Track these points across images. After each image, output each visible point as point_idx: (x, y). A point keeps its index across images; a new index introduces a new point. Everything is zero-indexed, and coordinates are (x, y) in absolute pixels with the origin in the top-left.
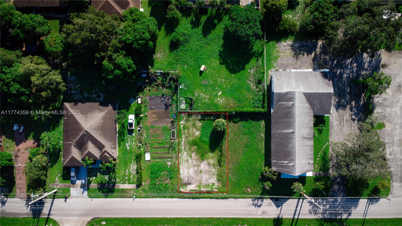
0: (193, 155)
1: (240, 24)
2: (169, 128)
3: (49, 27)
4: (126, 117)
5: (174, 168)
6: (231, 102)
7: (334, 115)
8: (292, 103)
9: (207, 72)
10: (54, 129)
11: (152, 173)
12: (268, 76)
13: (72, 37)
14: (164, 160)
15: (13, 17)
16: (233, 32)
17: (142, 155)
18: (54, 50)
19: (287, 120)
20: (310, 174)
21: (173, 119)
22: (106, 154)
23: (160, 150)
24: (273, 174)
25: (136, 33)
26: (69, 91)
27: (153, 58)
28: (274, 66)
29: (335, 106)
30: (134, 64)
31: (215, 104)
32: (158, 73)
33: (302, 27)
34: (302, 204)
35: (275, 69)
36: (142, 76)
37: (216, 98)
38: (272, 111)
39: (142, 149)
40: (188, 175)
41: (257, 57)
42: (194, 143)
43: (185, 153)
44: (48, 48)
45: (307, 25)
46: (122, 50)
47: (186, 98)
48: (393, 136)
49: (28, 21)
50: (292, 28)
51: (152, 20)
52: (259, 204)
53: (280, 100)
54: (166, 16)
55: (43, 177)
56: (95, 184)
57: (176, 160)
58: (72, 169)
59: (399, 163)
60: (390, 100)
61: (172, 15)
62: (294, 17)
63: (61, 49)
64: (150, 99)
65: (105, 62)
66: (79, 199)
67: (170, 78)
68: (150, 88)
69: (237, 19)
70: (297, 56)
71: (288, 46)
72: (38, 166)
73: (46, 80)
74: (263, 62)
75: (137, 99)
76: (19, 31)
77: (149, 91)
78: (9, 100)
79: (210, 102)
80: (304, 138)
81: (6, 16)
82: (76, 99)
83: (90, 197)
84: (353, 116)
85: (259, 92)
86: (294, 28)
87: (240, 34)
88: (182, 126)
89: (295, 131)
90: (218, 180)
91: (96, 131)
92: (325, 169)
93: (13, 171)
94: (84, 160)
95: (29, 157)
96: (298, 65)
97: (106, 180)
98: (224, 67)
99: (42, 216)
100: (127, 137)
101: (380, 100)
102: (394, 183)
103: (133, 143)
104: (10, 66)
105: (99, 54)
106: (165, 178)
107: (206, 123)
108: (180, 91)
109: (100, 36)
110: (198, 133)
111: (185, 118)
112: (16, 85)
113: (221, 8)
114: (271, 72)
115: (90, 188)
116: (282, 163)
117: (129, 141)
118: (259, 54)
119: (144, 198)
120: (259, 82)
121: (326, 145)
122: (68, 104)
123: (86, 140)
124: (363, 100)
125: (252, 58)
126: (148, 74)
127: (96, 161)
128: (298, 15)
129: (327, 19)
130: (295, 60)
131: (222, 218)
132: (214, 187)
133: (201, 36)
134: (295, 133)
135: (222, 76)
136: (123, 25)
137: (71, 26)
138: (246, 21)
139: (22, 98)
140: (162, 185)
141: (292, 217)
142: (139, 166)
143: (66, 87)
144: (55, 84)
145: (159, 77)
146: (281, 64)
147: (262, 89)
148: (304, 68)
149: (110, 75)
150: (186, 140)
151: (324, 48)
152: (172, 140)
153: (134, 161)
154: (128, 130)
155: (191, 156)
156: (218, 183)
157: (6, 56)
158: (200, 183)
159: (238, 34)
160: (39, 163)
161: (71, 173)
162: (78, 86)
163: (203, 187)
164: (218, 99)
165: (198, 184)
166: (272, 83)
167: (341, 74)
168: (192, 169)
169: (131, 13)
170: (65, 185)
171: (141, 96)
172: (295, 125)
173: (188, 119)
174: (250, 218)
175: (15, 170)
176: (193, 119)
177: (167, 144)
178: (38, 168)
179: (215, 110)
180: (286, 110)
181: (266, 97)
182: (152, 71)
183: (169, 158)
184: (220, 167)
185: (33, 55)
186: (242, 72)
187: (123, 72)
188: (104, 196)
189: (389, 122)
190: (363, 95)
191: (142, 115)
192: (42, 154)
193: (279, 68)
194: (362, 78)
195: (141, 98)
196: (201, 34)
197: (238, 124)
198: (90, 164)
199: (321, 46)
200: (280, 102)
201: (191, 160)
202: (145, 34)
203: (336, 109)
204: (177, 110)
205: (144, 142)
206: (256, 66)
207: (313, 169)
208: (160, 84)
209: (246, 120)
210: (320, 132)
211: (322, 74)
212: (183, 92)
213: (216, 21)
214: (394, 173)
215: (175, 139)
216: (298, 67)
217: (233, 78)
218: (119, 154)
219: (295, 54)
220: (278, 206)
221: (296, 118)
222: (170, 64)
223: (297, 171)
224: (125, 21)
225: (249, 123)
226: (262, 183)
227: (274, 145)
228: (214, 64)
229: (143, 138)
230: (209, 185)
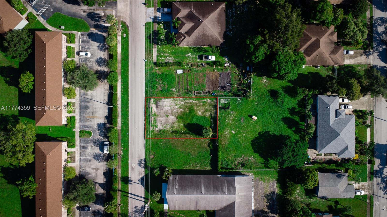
0: (181, 110)
1: (292, 149)
2: (204, 89)
4: (214, 54)
5: (170, 94)
6: (226, 142)
8: (226, 192)
9: (251, 121)
11: (166, 75)
12: (248, 172)
13: (281, 12)
14: (177, 85)
16: (285, 143)
17: (181, 67)
19: (212, 188)
20: (166, 207)
21: (211, 92)
22: (183, 38)
23: (185, 82)
24: (167, 176)
25: (285, 63)
26: (235, 6)
27: (263, 76)
28: (256, 177)
30: (259, 61)
31: (224, 128)
32: (250, 80)
33: (290, 201)
34: (140, 200)
35: (254, 179)
36: (248, 67)
37: (229, 129)
38: (219, 176)
39: (186, 67)
40: (164, 105)
41: (264, 163)
42: (191, 110)
43: (183, 103)
45: (291, 205)
46: (271, 51)
47: (229, 104)
50: (289, 193)
51: (295, 76)
52: (141, 165)
54: (298, 87)
56: (157, 28)
57: (177, 95)
58: (170, 9)
61: (300, 92)
62: (298, 194)
64: (228, 74)
65: (260, 38)
66: (144, 14)
67: (246, 90)
68: (237, 73)
69: (297, 146)
70: (266, 197)
71: (273, 189)
74: (260, 168)
75: (228, 63)
77: (235, 73)
79: (226, 124)
80: (197, 203)
82: (229, 11)
83: (146, 24)
85: (235, 165)
87: (284, 149)
88: (206, 100)
89: (203, 195)
90: (160, 131)
94: (178, 21)
96: (257, 198)
97: (161, 37)
98: (257, 135)
100: (197, 55)
103: (191, 59)
105: (267, 33)
106: (161, 86)
107: (209, 120)
108: (235, 99)
109: (282, 34)
110: (199, 113)
111: (212, 102)
113: (305, 133)
114: (251, 175)
115: (154, 24)
116: (176, 184)
117: (193, 56)
118: (267, 165)
119: (145, 68)
120: (243, 165)
122: (225, 6)
123: (195, 21)
125: (264, 159)
126: (250, 72)
127: (177, 29)
128: (300, 198)
130: (262, 195)
131: (129, 133)
132: (155, 127)
134: (201, 195)
135: (248, 134)
136: (291, 52)
137: (290, 10)
140: (156, 84)
141: (130, 192)
142: (172, 65)
143: (239, 4)
145: (247, 81)
146: (258, 183)
147: (237, 168)
148: (255, 202)
149: (250, 42)
150: (194, 104)
152: (194, 92)
153: (176, 60)
154: (202, 55)
155: (180, 108)
156: (157, 130)
158: (157, 116)
159: (284, 147)
161: (167, 9)
162: (239, 13)
163: (154, 118)
164: (228, 131)
165: (157, 114)
166: (242, 176)
168: (169, 109)
169: (302, 59)
170: (156, 3)
171: (231, 66)
172: (208, 195)
173: (211, 106)
174: (128, 158)
176: (211, 110)
177: (190, 88)
179: (219, 128)
180: (220, 187)
181: (231, 171)
182: (252, 75)
183: (179, 89)
184: (171, 132)
186: (252, 150)
187: (252, 52)
188: (147, 36)
191: (214, 67)
193: (255, 181)
195: (229, 66)
196: (283, 116)
197: (208, 147)
198: (175, 24)
199: (274, 216)
200: (227, 182)
201: (177, 108)
202: (283, 70)
204: (219, 97)
205: (192, 68)
206: (256, 163)
207: (170, 209)
208: (241, 82)
209: (211, 154)
210: (201, 216)
212: (234, 101)
213: (294, 129)
215: (195, 94)
216: (255, 197)
217: (246, 143)
218: (182, 48)
219: (267, 195)
220: (139, 180)
221: (213, 196)
222: (258, 90)
223: (170, 196)
224: (294, 54)
225: (209, 157)
226: (159, 167)
227: (191, 177)
228: (258, 127)
229: (195, 68)
230: (156, 123)
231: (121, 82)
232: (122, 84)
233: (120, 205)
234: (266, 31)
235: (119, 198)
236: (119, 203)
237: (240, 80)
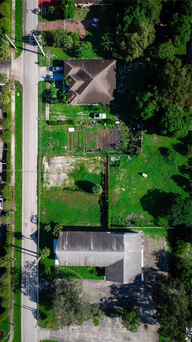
0: (73, 167)
1: (181, 207)
2: (95, 147)
3: (180, 46)
4: (104, 111)
5: (62, 151)
6: (116, 199)
7: (105, 284)
8: (115, 250)
9: (141, 179)
10: (95, 52)
11: (58, 133)
12: (138, 230)
13: (170, 67)
14: (69, 143)
15: (188, 16)
16: (175, 201)
17: (73, 125)
18: (160, 51)
19: (101, 244)
20: (57, 263)
21: (102, 150)
22: (74, 96)
23: (77, 140)
24: (57, 233)
25: (174, 120)
26: (126, 64)
27: (154, 134)
28: (146, 235)
29: (114, 285)
30: (148, 118)
31: (115, 185)
32: (141, 138)
33: (179, 259)
34: (33, 255)
35: (144, 236)
36: (138, 125)
37: (120, 187)
38: (109, 233)
39: (77, 125)
40: (56, 163)
41: (154, 221)
42: (82, 168)
43: (74, 161)
44: (161, 46)
45: (181, 263)
46: (160, 108)
47: (119, 161)
48: (87, 332)
49: (184, 29)
50: (178, 251)
51: (186, 133)
52: (33, 221)
53: (117, 239)
54: (189, 145)
55: (55, 44)
56: (49, 87)
57: (69, 153)
58: (62, 68)
59: (66, 336)
60: (118, 331)
61: (190, 149)
62: (188, 252)
63: (161, 57)
64: (119, 131)
65: (149, 94)
66: (37, 74)
67: (137, 148)
68: (128, 131)
70: (155, 255)
71: (163, 247)
72: (64, 41)
73: (135, 45)
74: (150, 226)
75: (119, 121)
76: (176, 21)
77: (125, 131)
78: (118, 15)
79: (116, 181)
80: (86, 259)
81: (189, 10)
82: (119, 69)
83: (39, 83)
84: (105, 300)
85: (125, 222)
86: (178, 252)
87: (173, 207)
88: (96, 158)
89: (92, 251)
90: (52, 188)
91: (92, 87)
92: (61, 275)
93: (60, 19)
94: (68, 78)
95: (71, 32)
97: (53, 96)
98: (146, 193)
99: (23, 44)
100: (88, 113)
101: (117, 322)
102: (50, 332)
103: (82, 117)
104: (147, 15)
105: (157, 89)
106: (54, 144)
107: (99, 178)
108: (125, 157)
109: (171, 90)
110: (90, 171)
111: (103, 160)
112: (131, 20)
114: (141, 232)
115: (46, 83)
116: (66, 240)
117: (85, 114)
118: (156, 223)
119: (38, 127)
120: (133, 222)
121: (81, 277)
122: (115, 63)
123: (85, 79)
124: (117, 308)
125: (154, 216)
126: (140, 129)
127: (68, 87)
129: (186, 280)
130: (152, 253)
131: (22, 190)
132: (47, 184)
133: (172, 174)
134: (90, 251)
135: (138, 191)
136: (181, 109)
137: (180, 65)
138: (184, 212)
139: (120, 26)
140: (49, 142)
141: (23, 247)
142: (63, 123)
143: (129, 61)
144: (131, 53)
145: (137, 139)
146: (148, 241)
147: (127, 225)
148: (145, 260)
149: (139, 99)
150: (85, 162)
151: (161, 277)
152: (85, 150)
153: (67, 118)
154: (93, 113)
155: (72, 165)
156: (50, 187)
157: (155, 11)
158: (50, 173)
159: (173, 205)
160: (67, 41)
161: (58, 67)
162: (130, 71)
163: (47, 175)
164: (118, 188)
165: (49, 171)
166: (132, 233)
167: (139, 291)
168: (61, 166)
170: (48, 62)
171: (122, 124)
172: (96, 251)
173: (102, 163)
174: (22, 214)
175: (61, 20)
176: (102, 167)
177: (81, 146)
178: (63, 40)
179: (109, 186)
180: (109, 244)
181: (120, 228)
182: (143, 133)
183: (70, 147)
184: (63, 189)
185: (156, 34)
186: (142, 208)
187: (141, 109)
188: (40, 95)
189: (99, 329)
190: (122, 309)
191: (105, 125)
192: (74, 43)
193: (144, 239)
194: (136, 308)
195: (120, 124)
196: (174, 174)
197: (98, 204)
198: (66, 83)
199: (164, 274)
201: (69, 165)
202: (172, 127)
203: (111, 286)
204: (109, 154)
205: (84, 126)
206: (146, 220)
207: (61, 265)
208: (132, 139)
209: (101, 211)
210: (91, 272)
211: (139, 275)
212: (124, 158)
213: (184, 187)
214: (58, 332)
215: (86, 152)
216: (145, 255)
217: (136, 201)
218: (73, 106)
219: (156, 252)
220: (31, 236)
221: (102, 253)
222: (148, 148)
223: (59, 252)
224: (184, 111)
225: (99, 214)
226: (50, 224)
227: (80, 233)
228: (148, 185)
229: (86, 126)
230: (48, 180)
231: (15, 140)
232: (15, 142)
233: (13, 259)
234: (155, 88)
235: (13, 253)
236: (13, 258)
237: (130, 138)
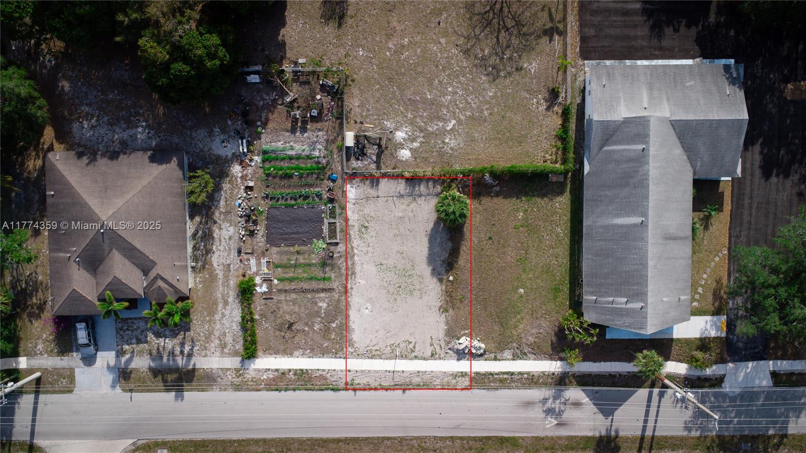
8: (641, 147)
17: (254, 285)
19: (625, 191)
22: (160, 283)
30: (223, 47)
31: (438, 153)
34: (659, 407)
36: (249, 82)
37: (442, 137)
38: (587, 168)
39: (254, 270)
53: (607, 140)
57: (341, 296)
65: (146, 41)
80: (671, 238)
83: (125, 391)
89: (647, 219)
94: (105, 300)
116: (612, 302)
117: (221, 248)
122: (56, 155)
123: (106, 247)
126: (262, 74)
127: (133, 302)
131: (456, 437)
134: (647, 226)
142: (248, 313)
152: (329, 247)
153: (234, 301)
164: (447, 140)
166: (588, 97)
172: (648, 206)
180: (624, 166)
183: (323, 290)
187: (194, 68)
200: (608, 146)
204: (342, 170)
215: (337, 244)
216: (653, 55)
218: (195, 284)
221: (651, 187)
223: (649, 323)
227: (590, 257)
